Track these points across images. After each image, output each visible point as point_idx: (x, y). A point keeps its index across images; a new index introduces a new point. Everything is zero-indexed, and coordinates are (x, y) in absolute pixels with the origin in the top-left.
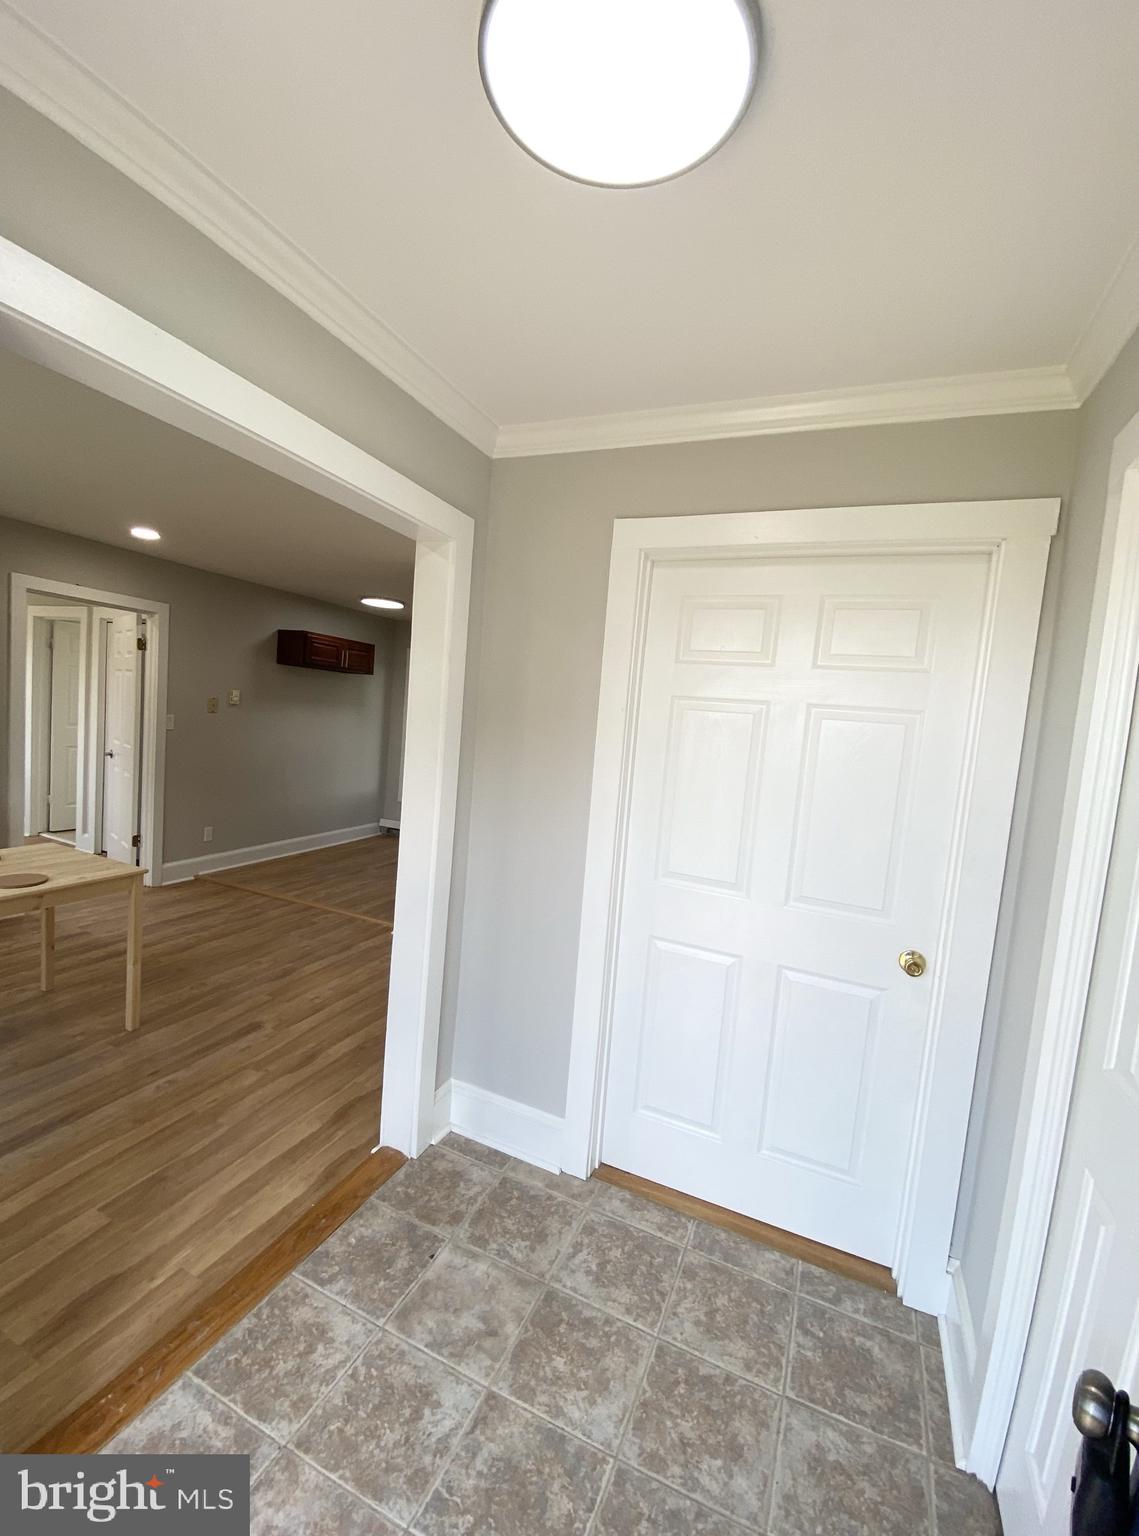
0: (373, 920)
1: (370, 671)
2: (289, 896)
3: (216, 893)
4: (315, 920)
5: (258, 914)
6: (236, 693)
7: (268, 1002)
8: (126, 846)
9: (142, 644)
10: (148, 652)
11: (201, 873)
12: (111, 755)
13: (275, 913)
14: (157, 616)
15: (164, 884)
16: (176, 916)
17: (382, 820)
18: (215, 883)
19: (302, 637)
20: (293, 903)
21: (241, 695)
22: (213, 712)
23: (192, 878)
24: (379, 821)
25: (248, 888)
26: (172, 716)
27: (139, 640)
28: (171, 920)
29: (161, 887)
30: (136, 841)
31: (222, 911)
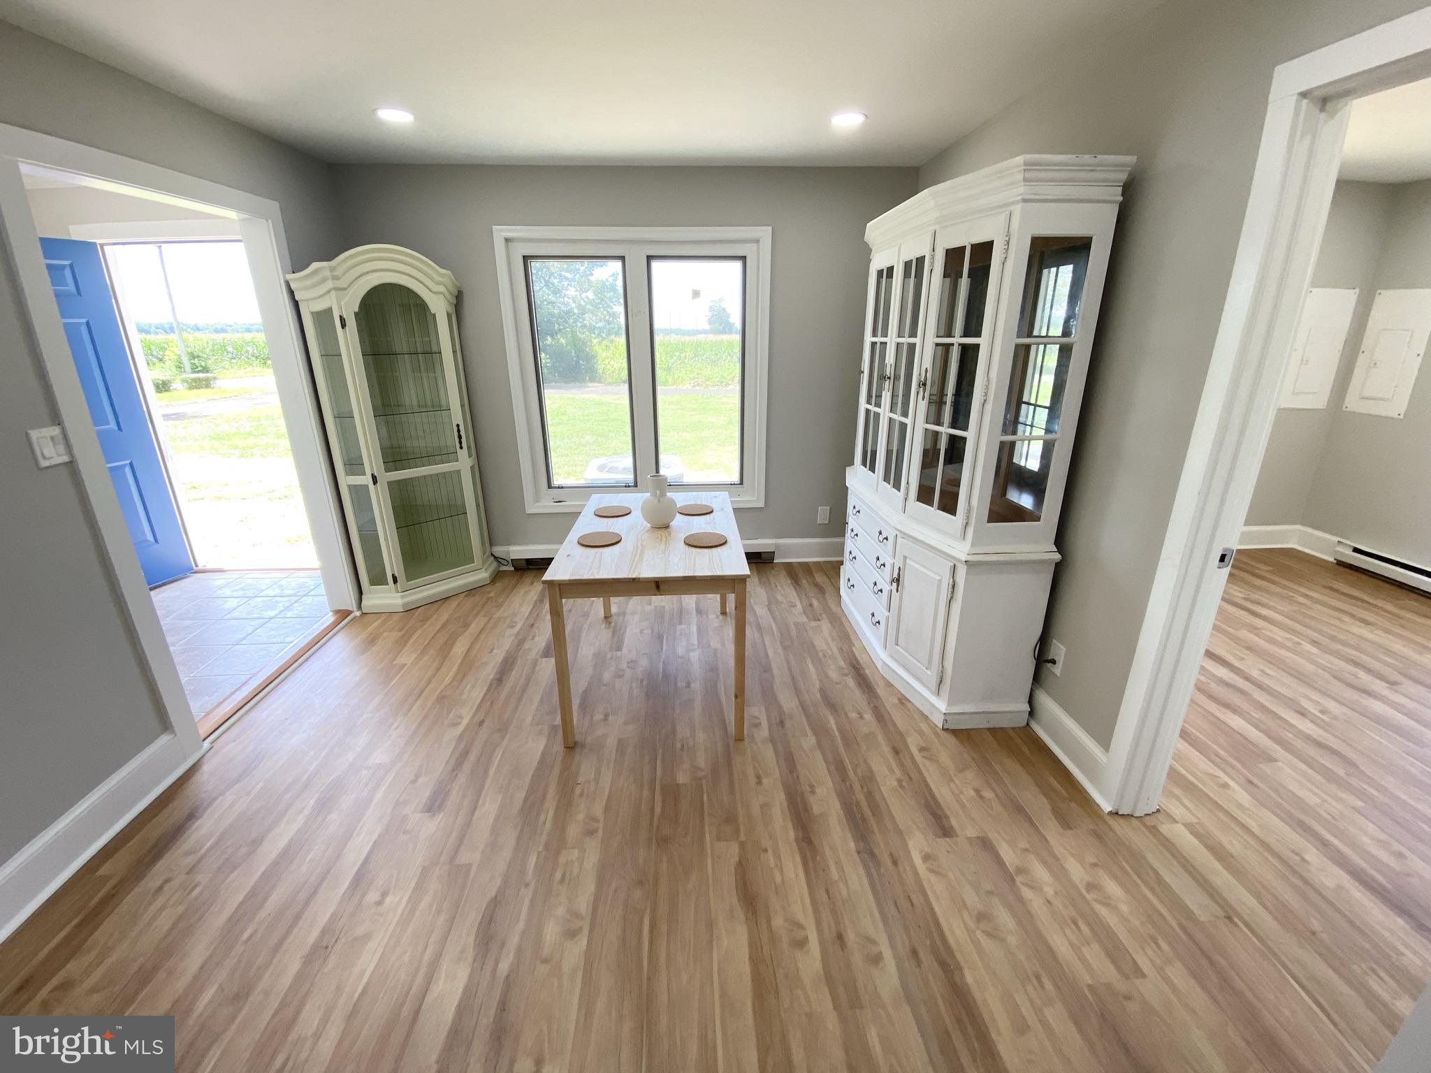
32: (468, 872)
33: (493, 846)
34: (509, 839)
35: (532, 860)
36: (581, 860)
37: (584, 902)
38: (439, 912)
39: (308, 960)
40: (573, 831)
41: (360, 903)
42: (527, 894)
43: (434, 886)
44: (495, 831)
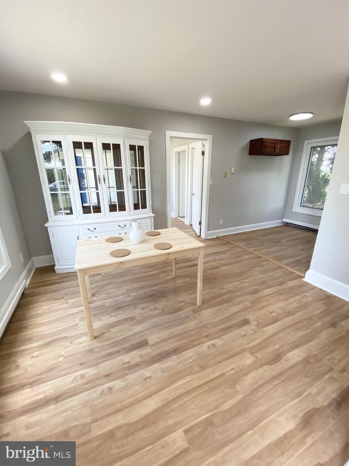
0: (291, 270)
1: (288, 154)
2: (251, 250)
3: (225, 244)
4: (264, 264)
5: (239, 256)
6: (233, 169)
7: (250, 307)
8: (197, 224)
9: (203, 153)
10: (205, 156)
11: (219, 235)
12: (194, 194)
13: (246, 257)
14: (208, 141)
15: (208, 238)
16: (212, 252)
17: (284, 219)
18: (223, 240)
19: (261, 141)
20: (253, 253)
21: (235, 169)
22: (225, 177)
23: (216, 237)
24: (283, 219)
25: (235, 244)
26: (212, 179)
27: (202, 151)
28: (210, 254)
29: (207, 239)
30: (200, 223)
31: (227, 252)
32: (251, 302)
33: (242, 302)
34: (238, 300)
35: (238, 293)
36: (230, 287)
37: (238, 283)
38: (262, 301)
39: (293, 314)
40: (225, 291)
41: (278, 315)
42: (244, 291)
43: (260, 306)
44: (238, 304)
